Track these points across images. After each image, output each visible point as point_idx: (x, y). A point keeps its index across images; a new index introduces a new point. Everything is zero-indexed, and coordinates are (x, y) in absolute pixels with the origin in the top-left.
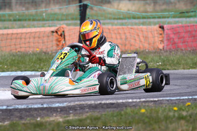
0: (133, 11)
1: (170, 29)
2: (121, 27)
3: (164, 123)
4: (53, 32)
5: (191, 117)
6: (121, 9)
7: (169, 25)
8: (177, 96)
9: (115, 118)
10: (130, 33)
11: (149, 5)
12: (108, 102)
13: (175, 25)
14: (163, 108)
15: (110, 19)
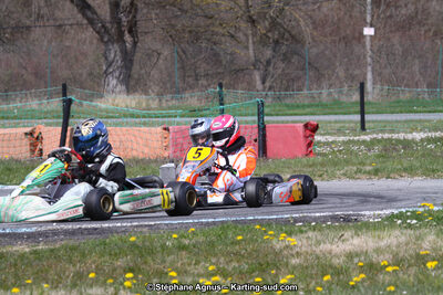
0: (132, 108)
1: (177, 132)
3: (160, 255)
4: (26, 134)
5: (195, 247)
11: (154, 100)
14: (160, 235)
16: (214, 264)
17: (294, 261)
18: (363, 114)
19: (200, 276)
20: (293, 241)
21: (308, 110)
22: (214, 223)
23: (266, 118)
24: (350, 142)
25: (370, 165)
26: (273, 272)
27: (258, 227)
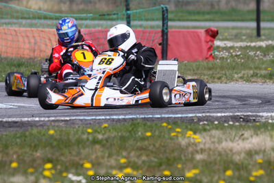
0: (45, 11)
1: (87, 34)
2: (29, 29)
3: (76, 148)
5: (107, 141)
6: (30, 8)
7: (88, 29)
8: (92, 115)
9: (18, 140)
10: (40, 36)
11: (65, 3)
12: (10, 120)
13: (93, 30)
14: (75, 130)
15: (17, 18)
16: (125, 157)
17: (199, 157)
18: (258, 21)
19: (112, 168)
20: (197, 138)
21: (207, 17)
22: (124, 120)
23: (170, 23)
24: (247, 47)
25: (266, 69)
26: (179, 166)
27: (165, 124)
